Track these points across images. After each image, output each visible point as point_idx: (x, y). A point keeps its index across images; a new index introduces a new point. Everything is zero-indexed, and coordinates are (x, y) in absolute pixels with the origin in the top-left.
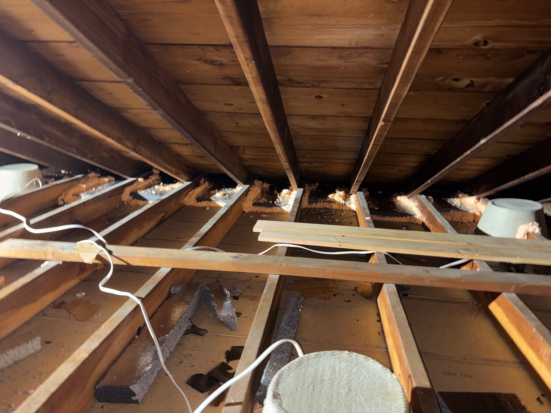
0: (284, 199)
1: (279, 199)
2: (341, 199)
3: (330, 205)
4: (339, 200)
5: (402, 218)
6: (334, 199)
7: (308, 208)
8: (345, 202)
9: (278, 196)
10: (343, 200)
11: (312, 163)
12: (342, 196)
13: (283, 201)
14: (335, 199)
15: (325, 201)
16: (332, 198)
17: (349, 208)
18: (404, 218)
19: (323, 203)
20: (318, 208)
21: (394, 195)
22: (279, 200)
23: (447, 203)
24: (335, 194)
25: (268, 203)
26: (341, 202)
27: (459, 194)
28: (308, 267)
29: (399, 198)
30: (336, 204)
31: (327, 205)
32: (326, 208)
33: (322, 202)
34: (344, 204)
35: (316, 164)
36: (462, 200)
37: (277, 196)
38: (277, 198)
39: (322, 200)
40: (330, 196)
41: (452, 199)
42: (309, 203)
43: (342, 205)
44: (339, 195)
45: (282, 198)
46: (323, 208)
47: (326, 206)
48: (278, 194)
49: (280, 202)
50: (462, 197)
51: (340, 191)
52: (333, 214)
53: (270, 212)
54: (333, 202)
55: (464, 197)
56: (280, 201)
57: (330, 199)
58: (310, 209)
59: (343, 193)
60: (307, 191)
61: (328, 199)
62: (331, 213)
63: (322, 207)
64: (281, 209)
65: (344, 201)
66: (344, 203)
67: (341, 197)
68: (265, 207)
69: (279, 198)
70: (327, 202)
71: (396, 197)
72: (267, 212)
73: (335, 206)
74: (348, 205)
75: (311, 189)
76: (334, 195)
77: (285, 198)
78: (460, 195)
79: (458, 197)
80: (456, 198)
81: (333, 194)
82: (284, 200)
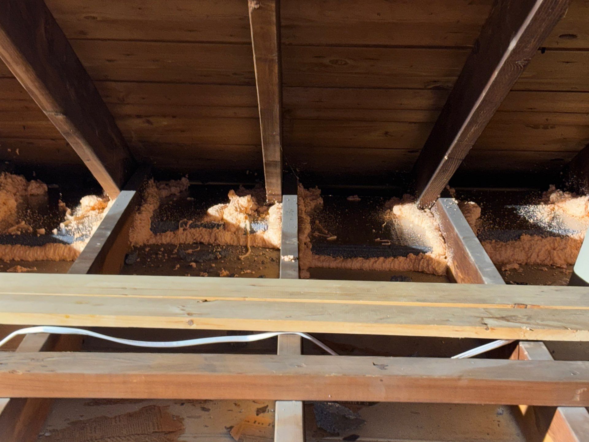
0: (83, 223)
1: (67, 222)
2: (242, 216)
3: (211, 234)
4: (237, 219)
5: (396, 259)
6: (222, 219)
7: (148, 246)
8: (253, 225)
9: (68, 216)
10: (246, 218)
11: (151, 119)
12: (246, 208)
13: (78, 228)
14: (225, 217)
15: (199, 223)
16: (217, 215)
17: (264, 240)
18: (401, 259)
19: (193, 230)
20: (180, 244)
21: (387, 203)
22: (67, 226)
23: (517, 217)
24: (227, 204)
25: (35, 233)
26: (242, 225)
27: (552, 192)
28: (85, 372)
29: (397, 209)
30: (228, 231)
31: (204, 236)
32: (201, 243)
33: (191, 226)
34: (249, 229)
35: (166, 123)
36: (556, 208)
37: (65, 215)
38: (63, 220)
39: (191, 222)
40: (213, 211)
41: (532, 208)
42: (156, 230)
43: (246, 233)
44: (237, 205)
45: (77, 219)
46: (194, 243)
47: (201, 237)
48: (69, 210)
49: (67, 232)
50: (558, 202)
51: (240, 196)
52: (216, 258)
53: (40, 258)
54: (219, 226)
55: (562, 201)
56: (70, 228)
57: (212, 218)
58: (155, 248)
59: (246, 201)
60: (150, 199)
61: (206, 220)
62: (212, 256)
63: (190, 241)
64: (70, 249)
65: (251, 223)
66: (251, 227)
67: (241, 211)
68: (25, 245)
69: (67, 220)
70: (205, 226)
71: (391, 209)
72: (30, 260)
73: (226, 238)
74: (259, 232)
75: (165, 193)
76: (222, 208)
77: (86, 220)
78: (553, 196)
79: (547, 202)
80: (544, 206)
81: (222, 205)
82: (81, 226)
